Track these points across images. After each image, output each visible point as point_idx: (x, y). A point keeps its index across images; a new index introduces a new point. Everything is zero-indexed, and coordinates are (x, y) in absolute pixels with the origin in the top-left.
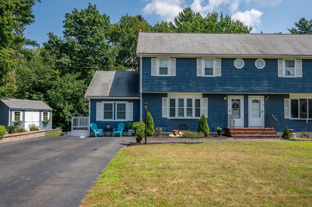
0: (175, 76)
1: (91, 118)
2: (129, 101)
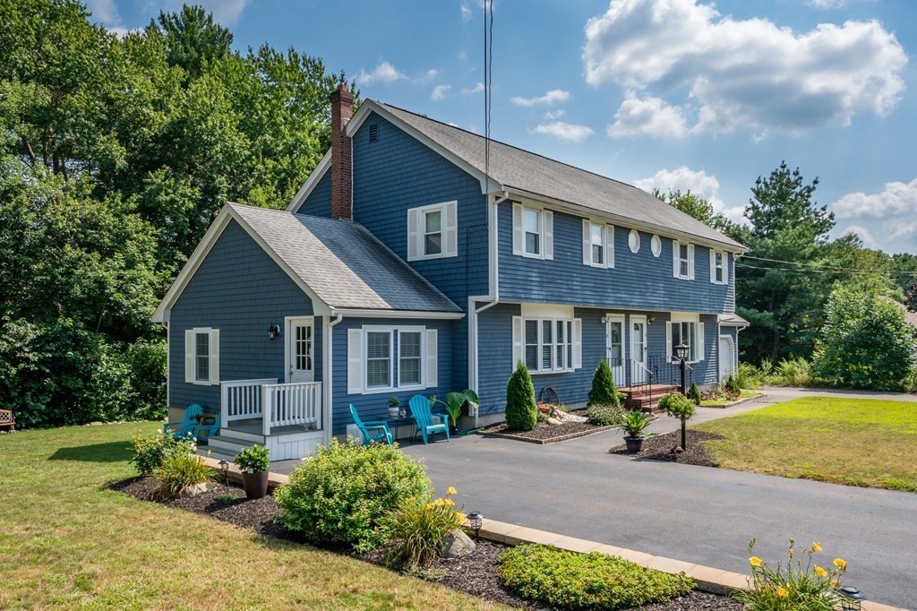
0: (552, 259)
1: (337, 390)
2: (430, 323)
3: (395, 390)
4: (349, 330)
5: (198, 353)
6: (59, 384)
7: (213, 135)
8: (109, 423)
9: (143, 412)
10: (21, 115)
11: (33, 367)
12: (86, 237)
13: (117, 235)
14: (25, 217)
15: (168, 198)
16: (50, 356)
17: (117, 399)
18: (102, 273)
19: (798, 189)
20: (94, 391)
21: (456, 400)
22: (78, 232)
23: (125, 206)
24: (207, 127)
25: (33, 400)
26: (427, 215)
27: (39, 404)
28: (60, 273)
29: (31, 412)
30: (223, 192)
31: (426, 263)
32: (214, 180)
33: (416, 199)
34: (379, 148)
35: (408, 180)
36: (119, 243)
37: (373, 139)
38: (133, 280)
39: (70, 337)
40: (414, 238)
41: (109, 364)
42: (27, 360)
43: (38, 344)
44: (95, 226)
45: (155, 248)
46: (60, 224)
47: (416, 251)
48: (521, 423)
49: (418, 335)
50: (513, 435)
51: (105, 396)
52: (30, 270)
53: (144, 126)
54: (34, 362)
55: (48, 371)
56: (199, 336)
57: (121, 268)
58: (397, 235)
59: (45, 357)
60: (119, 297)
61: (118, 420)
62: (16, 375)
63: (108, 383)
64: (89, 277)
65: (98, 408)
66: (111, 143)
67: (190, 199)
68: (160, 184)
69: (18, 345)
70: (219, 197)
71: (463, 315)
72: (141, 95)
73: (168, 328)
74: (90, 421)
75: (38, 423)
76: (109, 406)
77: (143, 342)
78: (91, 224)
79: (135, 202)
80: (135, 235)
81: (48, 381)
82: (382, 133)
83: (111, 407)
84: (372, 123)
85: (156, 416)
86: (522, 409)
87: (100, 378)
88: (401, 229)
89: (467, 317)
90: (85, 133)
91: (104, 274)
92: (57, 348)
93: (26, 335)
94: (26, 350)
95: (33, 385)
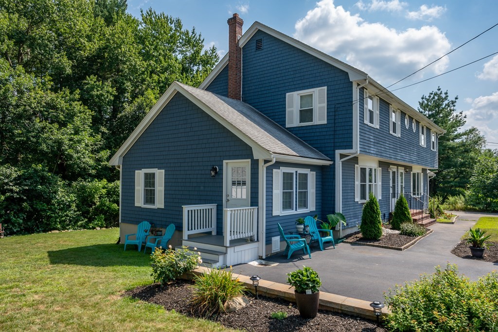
0: (378, 128)
2: (312, 168)
3: (296, 213)
4: (274, 170)
5: (146, 186)
6: (31, 206)
7: (125, 57)
8: (63, 231)
9: (82, 224)
10: (8, 35)
11: (15, 195)
12: (49, 114)
13: (67, 114)
14: (10, 99)
15: (99, 93)
16: (27, 188)
17: (67, 216)
18: (60, 136)
19: (446, 102)
20: (54, 212)
21: (335, 220)
22: (44, 110)
23: (72, 96)
24: (121, 52)
25: (14, 217)
26: (301, 96)
27: (19, 219)
28: (32, 136)
29: (13, 224)
30: (128, 92)
31: (300, 129)
32: (124, 84)
33: (293, 87)
34: (263, 54)
35: (286, 74)
36: (69, 119)
37: (258, 48)
38: (79, 142)
39: (39, 176)
40: (292, 112)
41: (63, 194)
42: (12, 191)
43: (18, 181)
44: (54, 107)
45: (91, 123)
46: (33, 105)
47: (293, 120)
48: (375, 235)
49: (306, 175)
50: (372, 243)
51: (60, 214)
52: (13, 133)
53: (81, 50)
54: (16, 192)
55: (25, 198)
56: (146, 175)
57: (71, 134)
58: (276, 111)
59: (23, 189)
60: (70, 151)
61: (68, 229)
62: (4, 200)
63: (62, 206)
64: (51, 139)
65: (56, 222)
66: (63, 58)
67: (111, 94)
68: (93, 85)
69: (6, 181)
70: (126, 95)
71: (331, 163)
72: (80, 31)
73: (121, 170)
74: (51, 230)
75: (17, 231)
76: (63, 220)
77: (81, 181)
78: (51, 106)
79: (79, 94)
80: (79, 114)
81: (25, 204)
82: (265, 44)
83: (65, 221)
84: (258, 38)
85: (91, 227)
86: (375, 226)
87: (58, 203)
88: (281, 107)
89: (334, 164)
90: (47, 50)
91: (62, 137)
92: (31, 183)
93: (11, 174)
94: (11, 184)
95: (15, 207)
